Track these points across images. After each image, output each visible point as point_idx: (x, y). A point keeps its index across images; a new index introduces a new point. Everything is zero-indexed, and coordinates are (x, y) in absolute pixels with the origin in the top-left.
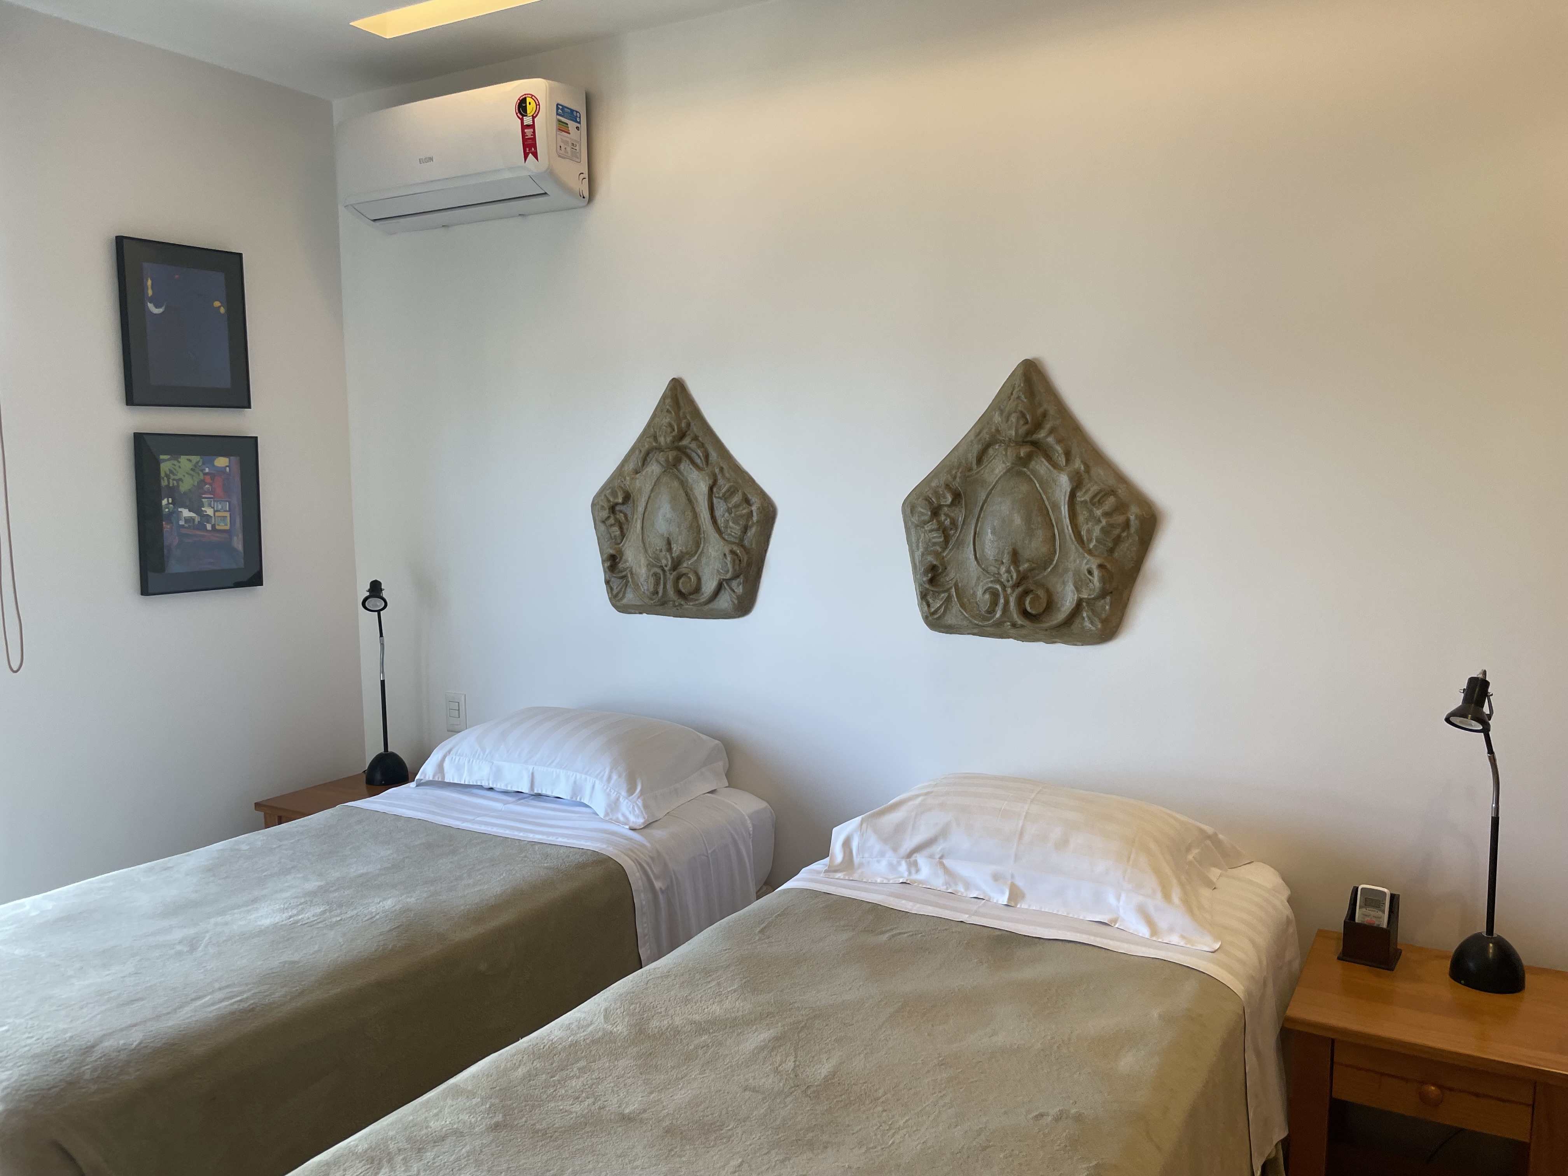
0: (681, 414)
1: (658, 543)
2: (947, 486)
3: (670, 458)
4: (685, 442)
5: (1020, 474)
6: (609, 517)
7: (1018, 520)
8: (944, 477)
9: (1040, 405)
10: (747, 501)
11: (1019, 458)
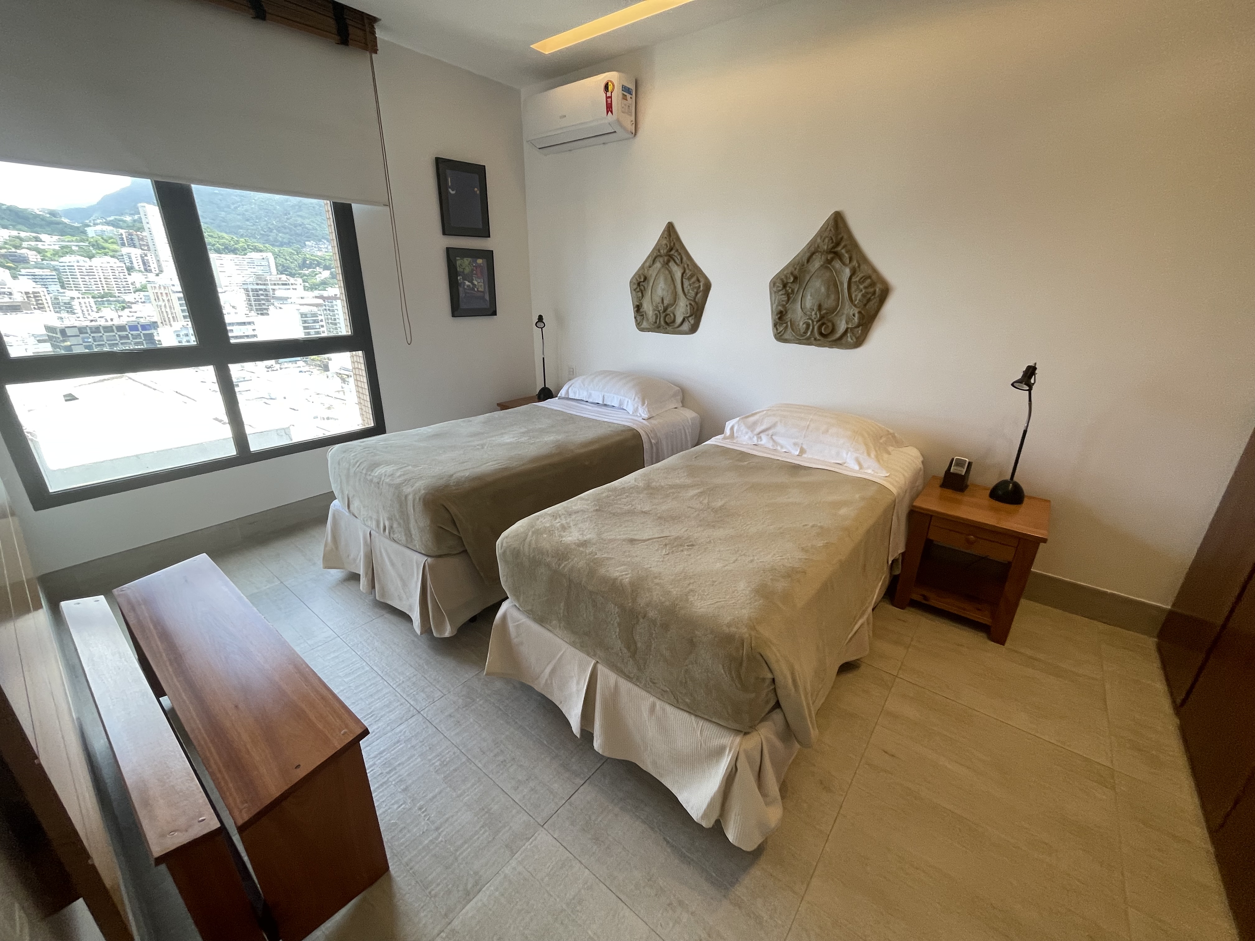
0: (671, 239)
1: (657, 300)
2: (792, 273)
3: (665, 260)
4: (672, 252)
5: (827, 268)
6: (637, 288)
7: (823, 289)
8: (791, 269)
9: (840, 234)
10: (698, 280)
11: (827, 260)
